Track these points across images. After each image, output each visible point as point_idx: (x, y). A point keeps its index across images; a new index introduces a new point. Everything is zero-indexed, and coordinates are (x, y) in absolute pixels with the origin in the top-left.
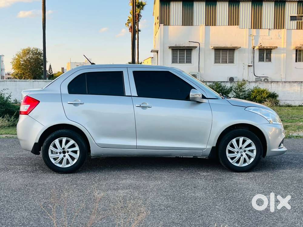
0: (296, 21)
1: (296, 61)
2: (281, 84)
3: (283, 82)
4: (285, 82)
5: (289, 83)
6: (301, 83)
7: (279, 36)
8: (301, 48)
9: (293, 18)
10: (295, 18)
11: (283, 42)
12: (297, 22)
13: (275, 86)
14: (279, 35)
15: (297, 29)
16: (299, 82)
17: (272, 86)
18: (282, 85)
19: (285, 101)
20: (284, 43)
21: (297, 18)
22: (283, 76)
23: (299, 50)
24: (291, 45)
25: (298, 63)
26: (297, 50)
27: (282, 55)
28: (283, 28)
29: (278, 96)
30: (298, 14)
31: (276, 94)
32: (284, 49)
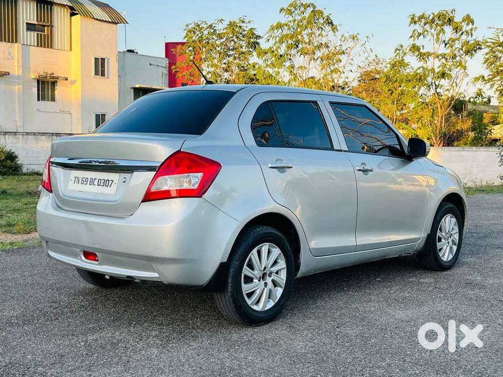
0: (36, 33)
1: (39, 100)
2: (20, 137)
3: (24, 134)
4: (28, 134)
5: (34, 135)
6: (53, 135)
7: (10, 54)
8: (46, 78)
9: (30, 27)
10: (33, 27)
11: (16, 65)
12: (38, 34)
13: (11, 140)
14: (9, 52)
15: (38, 46)
16: (48, 134)
17: (7, 139)
18: (23, 139)
19: (29, 166)
20: (18, 67)
21: (37, 27)
22: (19, 124)
23: (41, 81)
24: (30, 71)
25: (41, 102)
26: (38, 81)
27: (17, 87)
28: (16, 42)
29: (17, 157)
30: (37, 20)
31: (13, 153)
32: (18, 77)
